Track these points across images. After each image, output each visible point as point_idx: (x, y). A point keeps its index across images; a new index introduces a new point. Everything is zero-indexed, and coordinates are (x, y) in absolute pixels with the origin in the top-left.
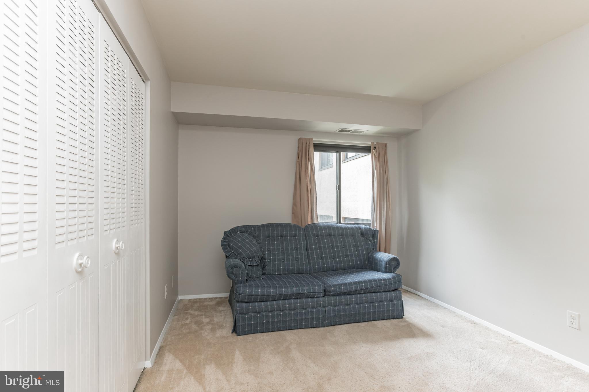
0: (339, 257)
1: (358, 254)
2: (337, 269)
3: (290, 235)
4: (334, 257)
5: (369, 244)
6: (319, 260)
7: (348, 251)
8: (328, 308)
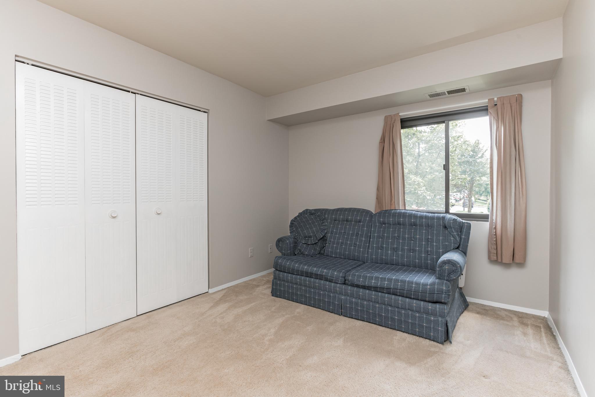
0: (403, 250)
1: (431, 251)
2: (397, 264)
3: (354, 220)
4: (395, 250)
5: (451, 240)
6: (378, 250)
7: (417, 245)
8: (345, 297)
